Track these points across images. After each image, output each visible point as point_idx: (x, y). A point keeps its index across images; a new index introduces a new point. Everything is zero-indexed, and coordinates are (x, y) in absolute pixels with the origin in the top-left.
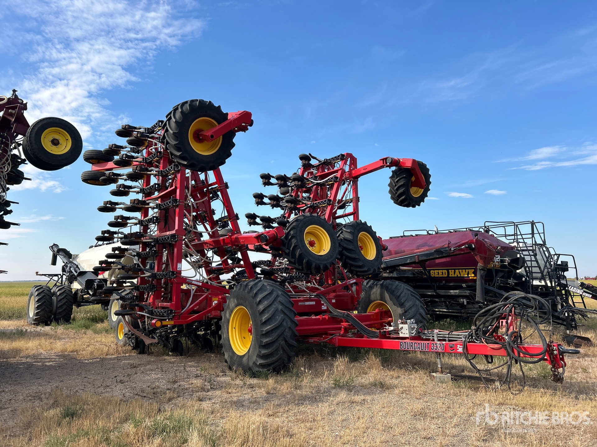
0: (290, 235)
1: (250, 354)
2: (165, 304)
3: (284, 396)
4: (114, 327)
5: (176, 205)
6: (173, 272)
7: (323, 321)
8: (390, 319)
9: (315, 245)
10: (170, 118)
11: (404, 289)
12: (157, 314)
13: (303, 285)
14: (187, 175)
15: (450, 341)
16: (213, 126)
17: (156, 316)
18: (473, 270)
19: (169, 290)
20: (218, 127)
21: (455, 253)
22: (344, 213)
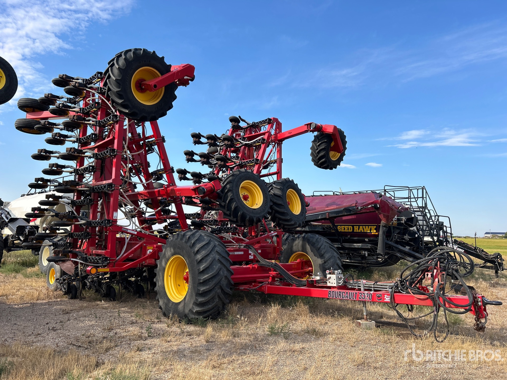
0: (227, 189)
1: (186, 301)
2: (100, 251)
3: (224, 344)
4: (44, 271)
5: (114, 156)
6: (109, 221)
7: (253, 271)
8: (310, 268)
9: (249, 199)
10: (113, 65)
11: (323, 241)
12: (91, 261)
13: (230, 236)
14: (125, 128)
15: (375, 291)
16: (155, 76)
17: (90, 263)
18: (375, 227)
19: (104, 238)
20: (161, 77)
21: (362, 212)
22: (269, 173)
